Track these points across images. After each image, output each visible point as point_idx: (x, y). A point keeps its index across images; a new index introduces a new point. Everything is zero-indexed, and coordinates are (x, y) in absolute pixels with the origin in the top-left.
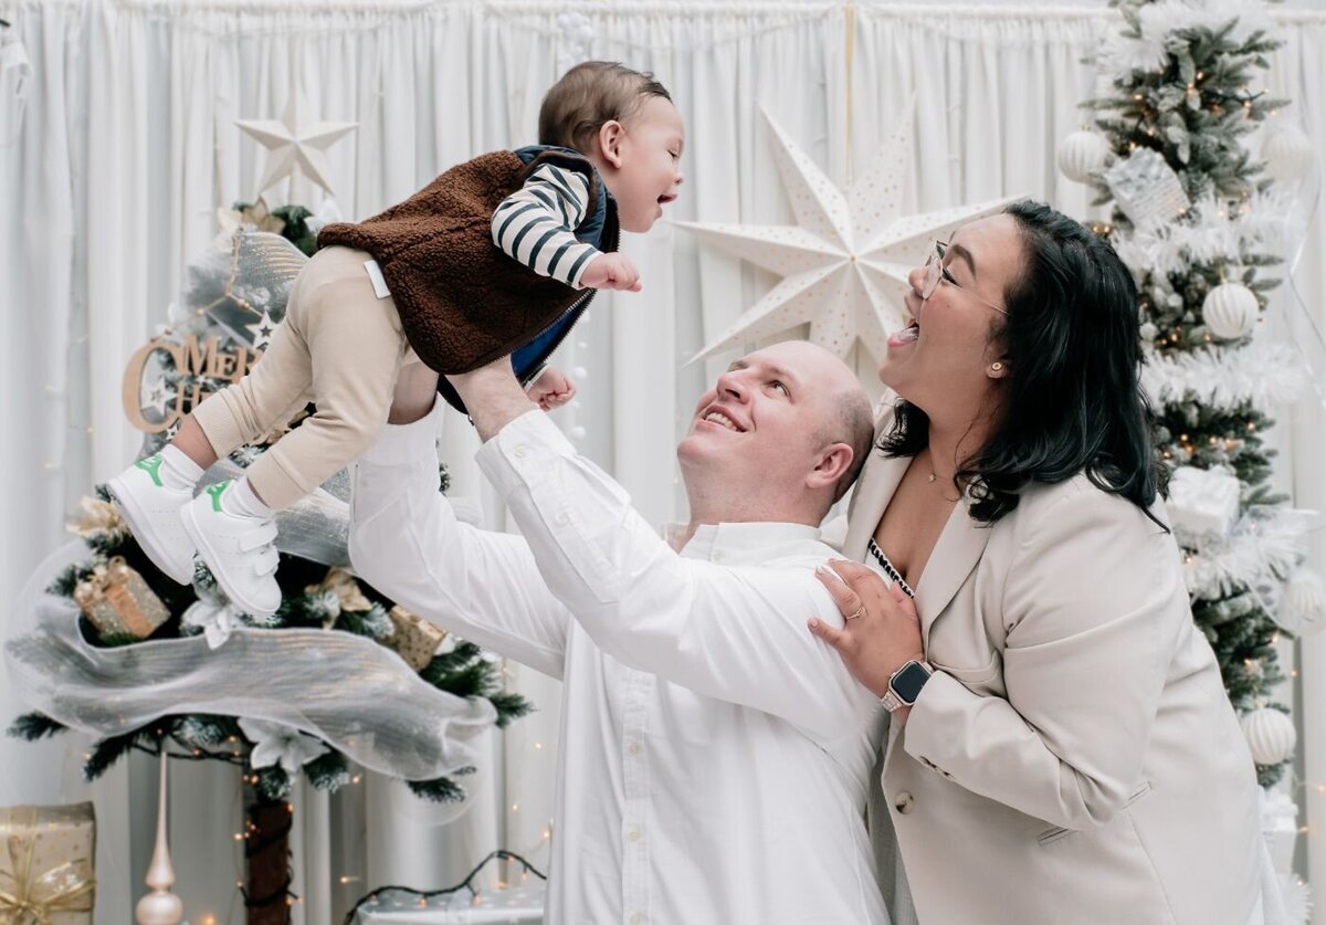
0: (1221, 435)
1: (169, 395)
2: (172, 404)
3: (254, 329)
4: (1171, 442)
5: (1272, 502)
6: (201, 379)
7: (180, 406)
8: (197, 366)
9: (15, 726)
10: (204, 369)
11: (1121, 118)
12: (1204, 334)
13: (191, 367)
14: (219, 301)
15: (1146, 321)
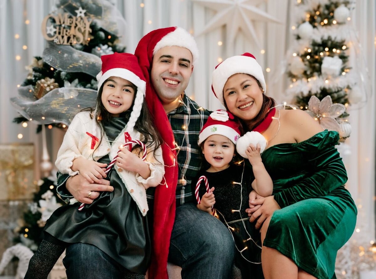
1: (55, 30)
2: (55, 32)
3: (77, 11)
6: (63, 25)
7: (57, 33)
8: (62, 22)
9: (14, 120)
10: (64, 23)
13: (60, 22)
14: (66, 4)
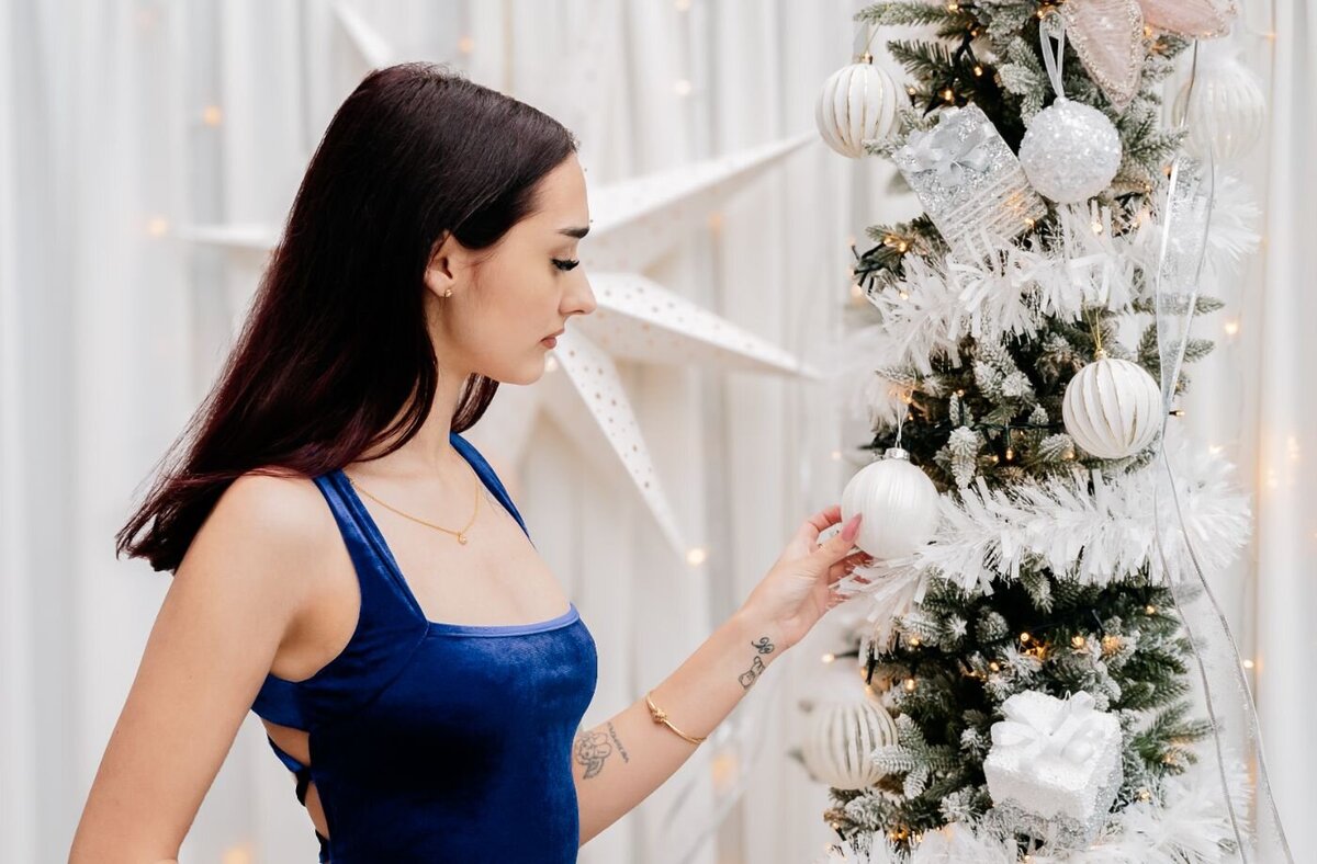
0: (1094, 628)
4: (1004, 642)
5: (1191, 735)
11: (933, 40)
12: (1064, 450)
15: (962, 422)
